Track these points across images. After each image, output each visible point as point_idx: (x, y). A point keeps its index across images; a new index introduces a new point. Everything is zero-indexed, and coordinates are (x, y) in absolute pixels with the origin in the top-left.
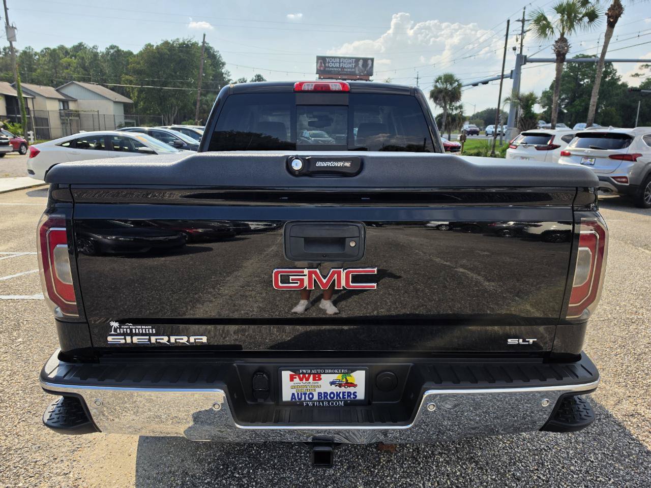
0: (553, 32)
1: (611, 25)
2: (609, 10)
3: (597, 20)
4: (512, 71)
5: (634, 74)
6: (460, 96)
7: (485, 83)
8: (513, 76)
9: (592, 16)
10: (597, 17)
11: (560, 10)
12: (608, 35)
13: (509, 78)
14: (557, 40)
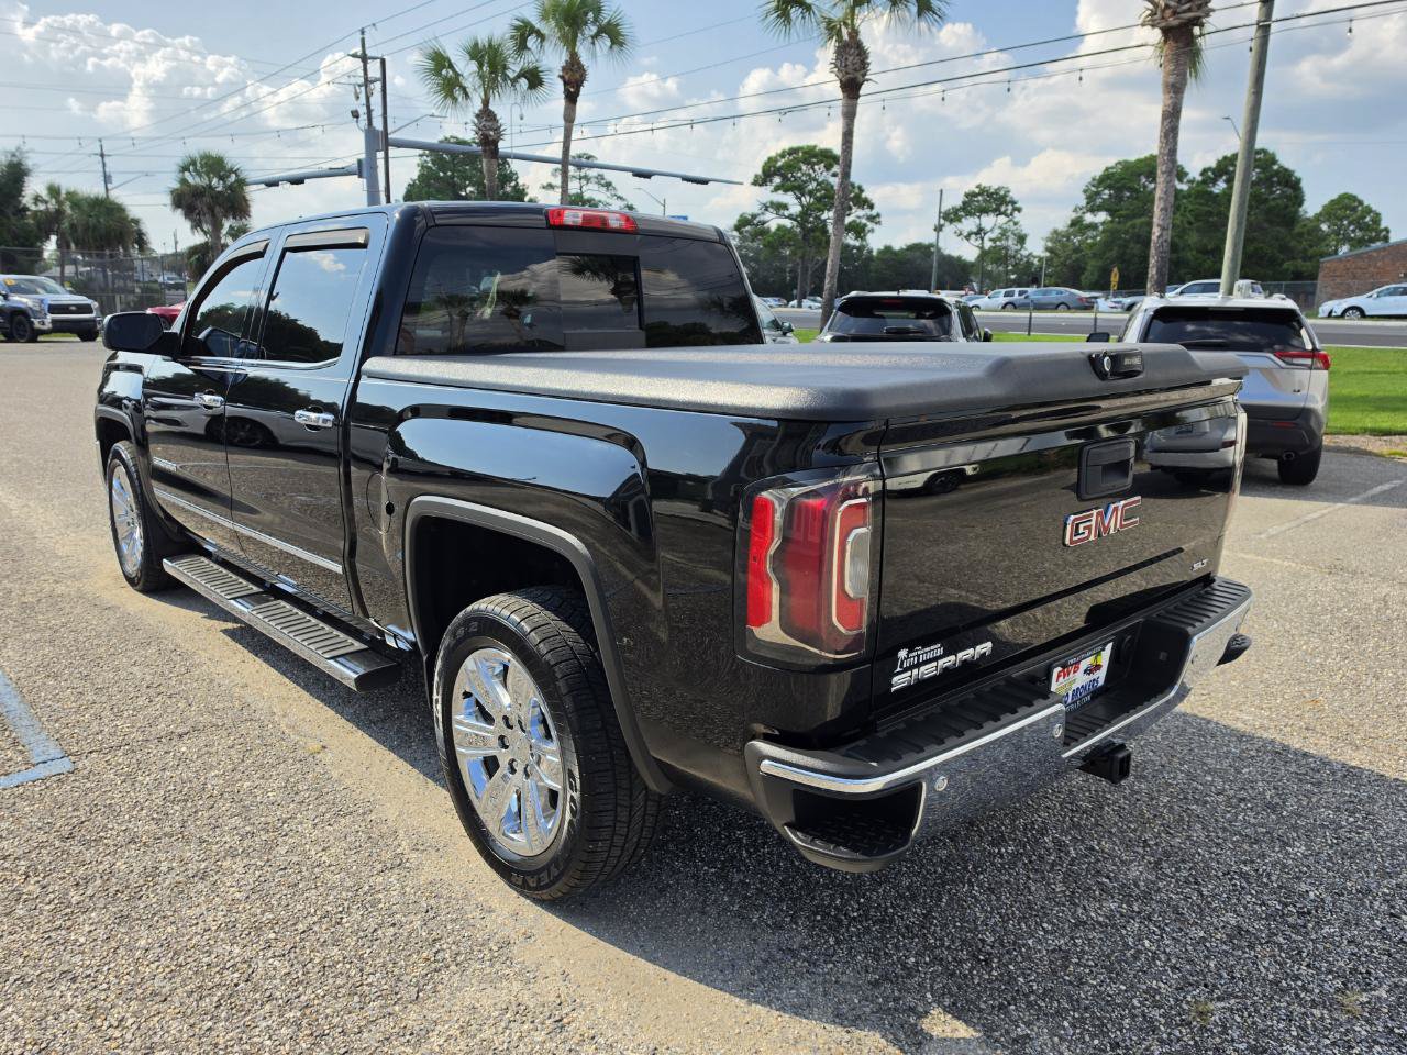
0: (467, 95)
1: (571, 98)
2: (564, 69)
3: (541, 89)
4: (360, 162)
5: (545, 184)
6: (248, 206)
7: (298, 181)
8: (365, 173)
9: (534, 79)
10: (540, 83)
11: (476, 53)
12: (569, 118)
13: (356, 176)
14: (477, 112)
